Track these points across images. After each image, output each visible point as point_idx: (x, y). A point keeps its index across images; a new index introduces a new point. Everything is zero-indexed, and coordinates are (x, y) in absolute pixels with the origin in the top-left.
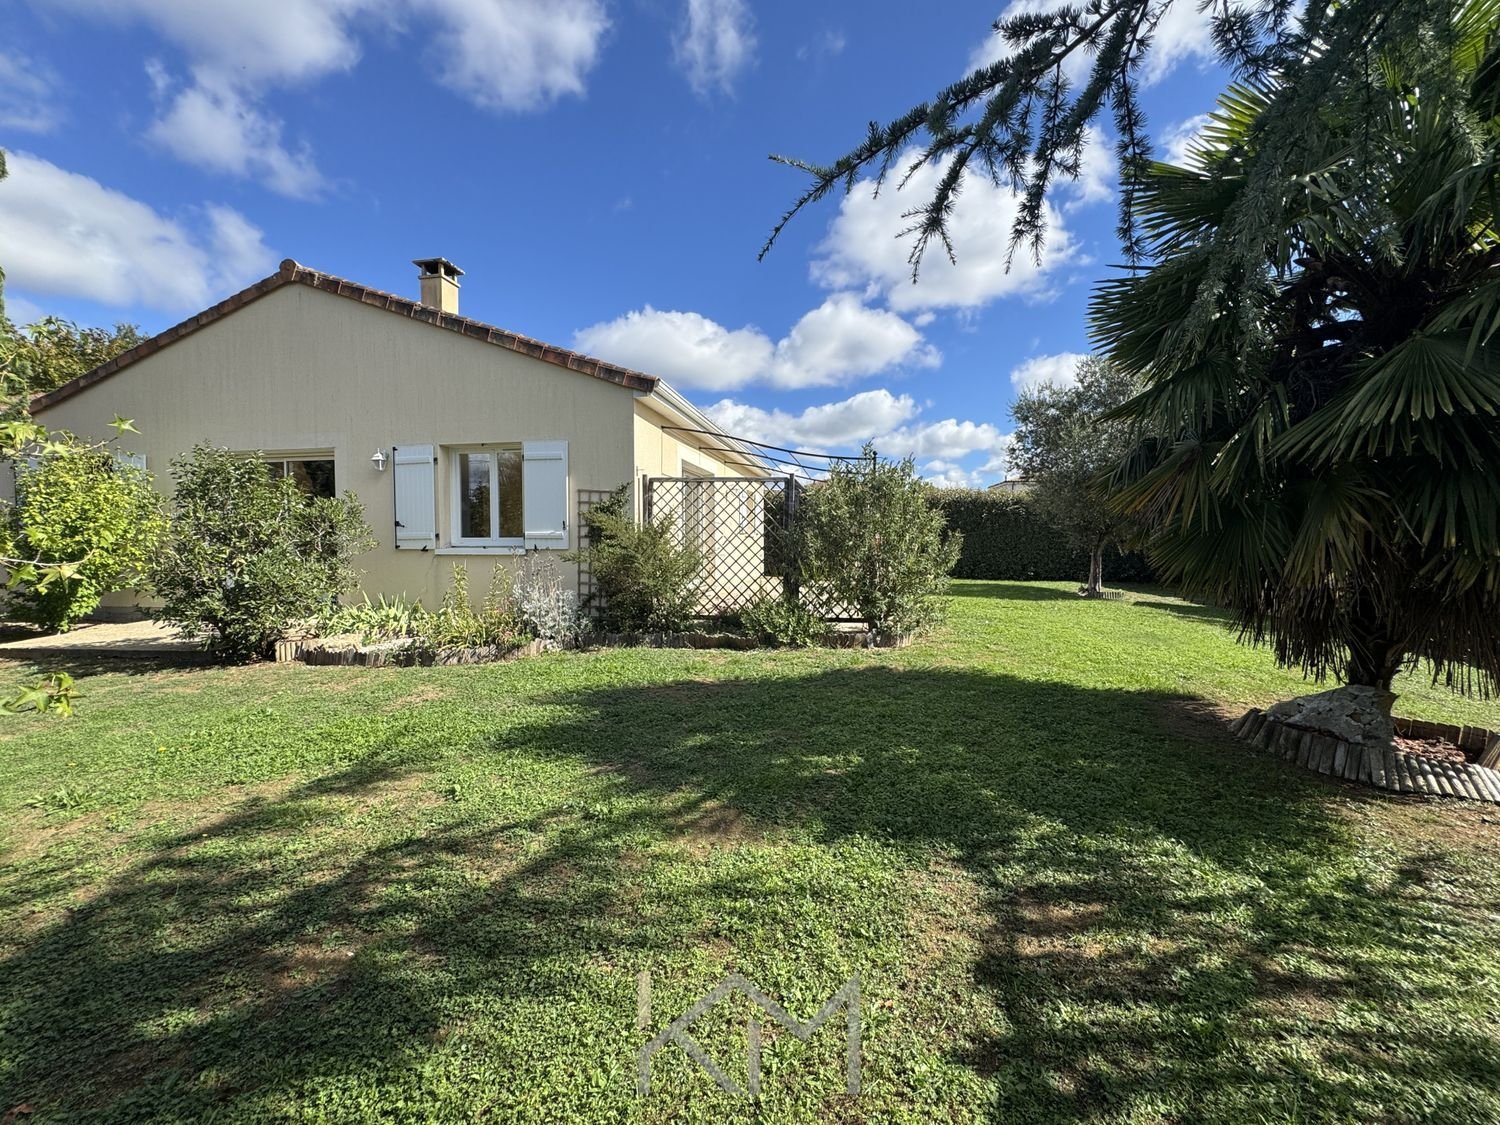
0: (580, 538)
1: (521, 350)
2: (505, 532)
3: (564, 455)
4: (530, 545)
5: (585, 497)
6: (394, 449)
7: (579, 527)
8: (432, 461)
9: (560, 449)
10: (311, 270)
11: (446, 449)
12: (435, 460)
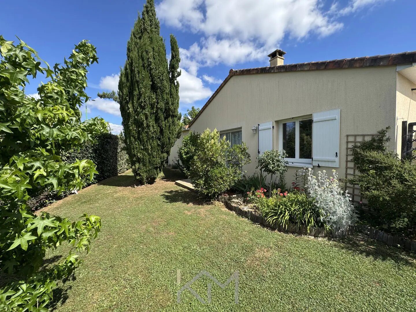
0: (347, 161)
1: (313, 68)
2: (302, 156)
3: (338, 117)
4: (315, 164)
5: (351, 139)
6: (259, 125)
7: (347, 155)
8: (272, 128)
9: (335, 114)
10: (236, 70)
11: (277, 122)
12: (273, 127)
